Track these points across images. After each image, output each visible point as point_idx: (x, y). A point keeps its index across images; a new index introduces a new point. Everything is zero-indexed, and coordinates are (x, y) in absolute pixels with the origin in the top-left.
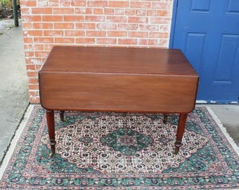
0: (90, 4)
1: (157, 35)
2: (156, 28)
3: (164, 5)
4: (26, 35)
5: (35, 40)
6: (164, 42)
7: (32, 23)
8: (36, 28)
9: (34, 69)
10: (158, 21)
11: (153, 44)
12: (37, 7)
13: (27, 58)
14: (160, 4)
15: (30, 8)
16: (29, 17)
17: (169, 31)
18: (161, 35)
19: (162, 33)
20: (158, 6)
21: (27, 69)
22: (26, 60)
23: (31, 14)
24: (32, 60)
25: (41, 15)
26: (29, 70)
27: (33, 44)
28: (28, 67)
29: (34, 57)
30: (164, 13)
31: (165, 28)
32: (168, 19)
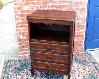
0: (49, 7)
1: (80, 19)
2: (80, 16)
3: (83, 6)
4: (17, 24)
5: (22, 26)
6: (84, 23)
7: (20, 18)
8: (22, 20)
9: (22, 41)
10: (81, 13)
11: (79, 24)
12: (23, 10)
13: (18, 36)
14: (82, 5)
15: (19, 10)
16: (19, 15)
17: (86, 17)
18: (82, 20)
19: (83, 19)
20: (81, 6)
21: (18, 41)
22: (17, 37)
23: (20, 14)
24: (20, 37)
25: (25, 14)
26: (19, 42)
27: (21, 29)
28: (18, 40)
29: (22, 35)
30: (84, 9)
31: (84, 16)
32: (85, 12)
